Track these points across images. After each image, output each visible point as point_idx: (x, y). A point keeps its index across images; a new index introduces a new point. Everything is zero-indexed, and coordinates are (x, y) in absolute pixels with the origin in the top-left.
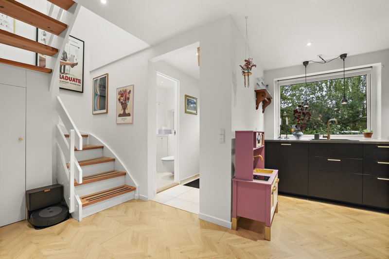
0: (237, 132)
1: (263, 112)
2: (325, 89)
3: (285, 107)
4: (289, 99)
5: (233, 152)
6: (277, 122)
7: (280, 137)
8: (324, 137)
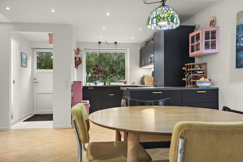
0: (74, 82)
5: (72, 91)
6: (84, 74)
7: (86, 84)
8: (108, 84)
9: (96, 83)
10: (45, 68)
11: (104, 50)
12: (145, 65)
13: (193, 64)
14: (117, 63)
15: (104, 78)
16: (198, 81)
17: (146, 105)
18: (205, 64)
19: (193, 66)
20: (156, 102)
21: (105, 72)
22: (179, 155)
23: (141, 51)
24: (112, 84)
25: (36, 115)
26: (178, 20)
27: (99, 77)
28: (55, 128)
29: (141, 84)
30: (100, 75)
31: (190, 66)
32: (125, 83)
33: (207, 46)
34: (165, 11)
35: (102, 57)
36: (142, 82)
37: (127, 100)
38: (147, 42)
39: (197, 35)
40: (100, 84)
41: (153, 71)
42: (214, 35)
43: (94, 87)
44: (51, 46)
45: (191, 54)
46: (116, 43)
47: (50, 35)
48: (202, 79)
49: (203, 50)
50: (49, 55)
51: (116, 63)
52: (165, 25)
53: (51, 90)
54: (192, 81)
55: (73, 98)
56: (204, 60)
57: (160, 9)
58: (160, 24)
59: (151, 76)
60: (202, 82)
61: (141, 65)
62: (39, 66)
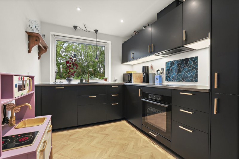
1: (39, 58)
2: (83, 55)
3: (61, 62)
4: (64, 57)
7: (55, 82)
8: (86, 81)
9: (69, 80)
27: (75, 72)
30: (75, 69)
32: (106, 80)
43: (66, 86)
46: (96, 31)
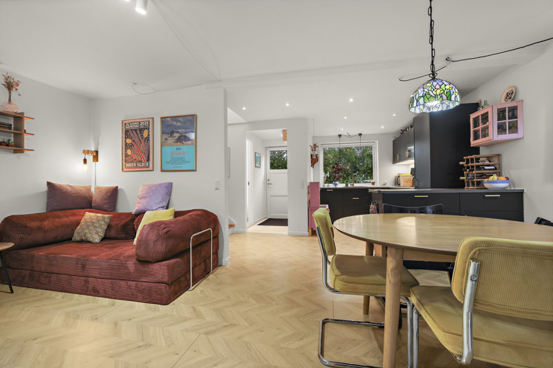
9: (336, 185)
10: (278, 168)
11: (344, 144)
12: (400, 160)
13: (478, 156)
14: (362, 159)
15: (344, 178)
16: (486, 180)
17: (407, 212)
18: (499, 156)
19: (478, 160)
20: (422, 209)
21: (345, 171)
22: (469, 283)
23: (394, 142)
24: (356, 185)
25: (269, 219)
26: (458, 96)
27: (340, 177)
28: (290, 235)
29: (396, 185)
31: (472, 160)
32: (373, 183)
33: (501, 129)
34: (438, 87)
35: (342, 153)
36: (397, 182)
37: (377, 205)
38: (403, 131)
39: (482, 115)
40: (341, 185)
41: (412, 169)
42: (513, 112)
43: (333, 189)
44: (286, 143)
45: (473, 143)
46: (360, 135)
47: (284, 132)
48: (495, 177)
49: (494, 135)
50: (281, 154)
51: (360, 159)
52: (436, 106)
53: (285, 192)
54: (475, 180)
55: (309, 202)
56: (495, 151)
57: (429, 85)
58: (429, 104)
59: (409, 174)
60: (493, 182)
61: (395, 161)
62: (273, 166)
